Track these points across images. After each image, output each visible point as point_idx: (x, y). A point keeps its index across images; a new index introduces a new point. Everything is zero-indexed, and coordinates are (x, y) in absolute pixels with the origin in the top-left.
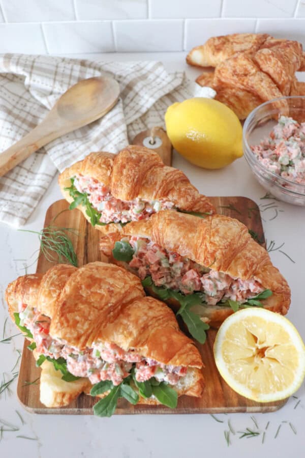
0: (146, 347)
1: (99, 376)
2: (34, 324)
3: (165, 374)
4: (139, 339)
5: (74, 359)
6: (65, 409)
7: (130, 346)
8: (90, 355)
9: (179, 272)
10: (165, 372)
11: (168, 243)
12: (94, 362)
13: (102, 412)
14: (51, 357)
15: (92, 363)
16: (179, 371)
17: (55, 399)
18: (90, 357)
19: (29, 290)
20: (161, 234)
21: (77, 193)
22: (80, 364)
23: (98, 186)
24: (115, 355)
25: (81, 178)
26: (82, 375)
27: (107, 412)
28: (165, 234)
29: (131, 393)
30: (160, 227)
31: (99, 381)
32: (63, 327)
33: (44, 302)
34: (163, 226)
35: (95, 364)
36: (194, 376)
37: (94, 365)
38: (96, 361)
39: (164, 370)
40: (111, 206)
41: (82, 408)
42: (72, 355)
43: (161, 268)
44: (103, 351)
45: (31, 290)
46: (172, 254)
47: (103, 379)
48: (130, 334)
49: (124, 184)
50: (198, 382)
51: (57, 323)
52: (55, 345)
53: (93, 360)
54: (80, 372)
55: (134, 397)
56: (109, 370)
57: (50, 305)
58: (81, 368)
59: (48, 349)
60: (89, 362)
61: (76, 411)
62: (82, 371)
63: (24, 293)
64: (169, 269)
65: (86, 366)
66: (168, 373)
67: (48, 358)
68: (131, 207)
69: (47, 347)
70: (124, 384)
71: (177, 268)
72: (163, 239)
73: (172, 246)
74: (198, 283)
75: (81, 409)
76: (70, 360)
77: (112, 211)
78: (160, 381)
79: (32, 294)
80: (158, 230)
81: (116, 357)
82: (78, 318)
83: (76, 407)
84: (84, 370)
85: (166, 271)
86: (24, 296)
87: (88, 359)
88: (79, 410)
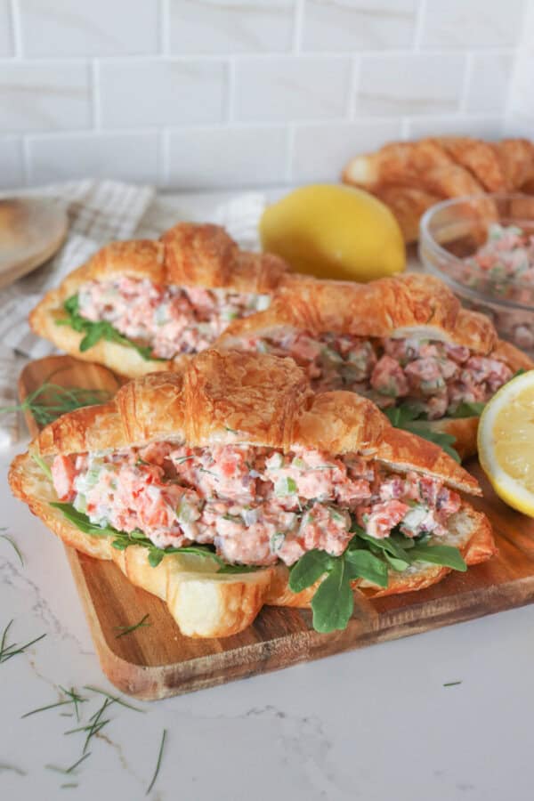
0: (385, 445)
1: (302, 542)
2: (133, 468)
3: (427, 508)
4: (368, 431)
5: (237, 522)
6: (236, 651)
7: (358, 441)
8: (267, 509)
9: (363, 366)
10: (424, 504)
11: (330, 319)
12: (280, 520)
13: (328, 615)
14: (177, 543)
15: (276, 523)
16: (448, 498)
17: (227, 602)
18: (267, 513)
19: (94, 420)
20: (311, 308)
21: (87, 325)
22: (252, 529)
23: (139, 288)
24: (331, 473)
25: (94, 290)
26: (261, 554)
27: (338, 613)
28: (319, 305)
29: (371, 565)
30: (305, 297)
31: (303, 553)
32: (227, 413)
33: (152, 409)
34: (311, 294)
35: (282, 524)
36: (471, 517)
37: (280, 526)
38: (283, 517)
39: (421, 501)
40: (180, 312)
41: (272, 639)
42: (227, 516)
43: (325, 371)
44: (303, 474)
45: (99, 419)
46: (342, 336)
47: (310, 544)
48: (351, 422)
49: (205, 261)
50: (483, 522)
51: (213, 412)
52: (188, 501)
53: (275, 518)
54: (254, 548)
55: (381, 573)
56: (320, 520)
57: (168, 411)
58: (256, 537)
59: (178, 511)
60: (270, 521)
61: (260, 651)
62: (258, 544)
63: (85, 430)
64: (341, 368)
65: (266, 531)
66: (431, 504)
67: (169, 549)
68: (213, 317)
69: (175, 507)
70: (351, 550)
71: (358, 360)
72: (318, 316)
73: (340, 321)
74: (403, 378)
75: (270, 642)
76: (225, 528)
77: (184, 321)
78: (416, 533)
79: (106, 424)
80: (303, 303)
81: (334, 479)
82: (248, 400)
83: (259, 641)
84: (264, 540)
85: (336, 375)
86: (86, 434)
87: (266, 517)
88: (267, 646)
